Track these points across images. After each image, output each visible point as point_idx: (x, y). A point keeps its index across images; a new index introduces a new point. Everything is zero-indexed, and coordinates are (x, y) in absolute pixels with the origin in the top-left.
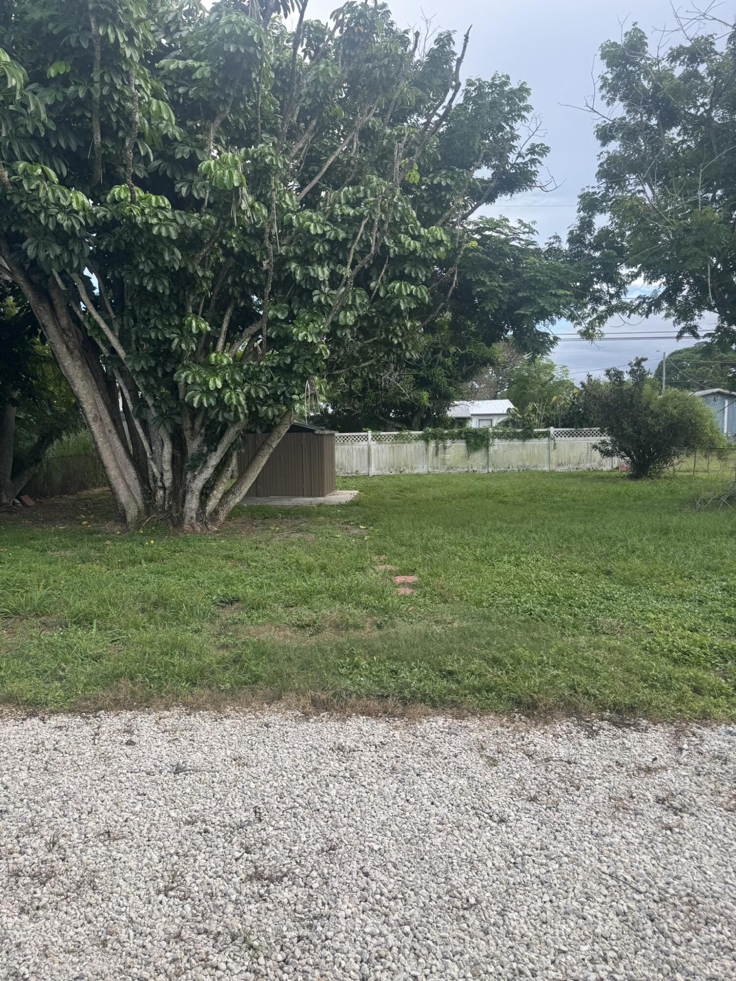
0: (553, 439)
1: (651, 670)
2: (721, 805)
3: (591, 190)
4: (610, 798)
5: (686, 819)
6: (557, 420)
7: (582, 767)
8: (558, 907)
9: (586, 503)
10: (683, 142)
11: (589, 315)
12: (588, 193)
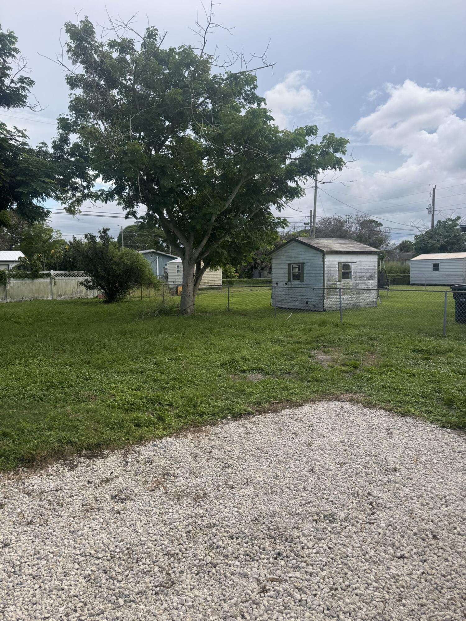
0: (53, 278)
1: (111, 418)
2: (148, 489)
3: (66, 117)
4: (83, 505)
5: (128, 504)
6: (56, 265)
7: (65, 491)
8: (45, 589)
9: (76, 319)
10: (121, 99)
11: (71, 198)
12: (64, 118)
